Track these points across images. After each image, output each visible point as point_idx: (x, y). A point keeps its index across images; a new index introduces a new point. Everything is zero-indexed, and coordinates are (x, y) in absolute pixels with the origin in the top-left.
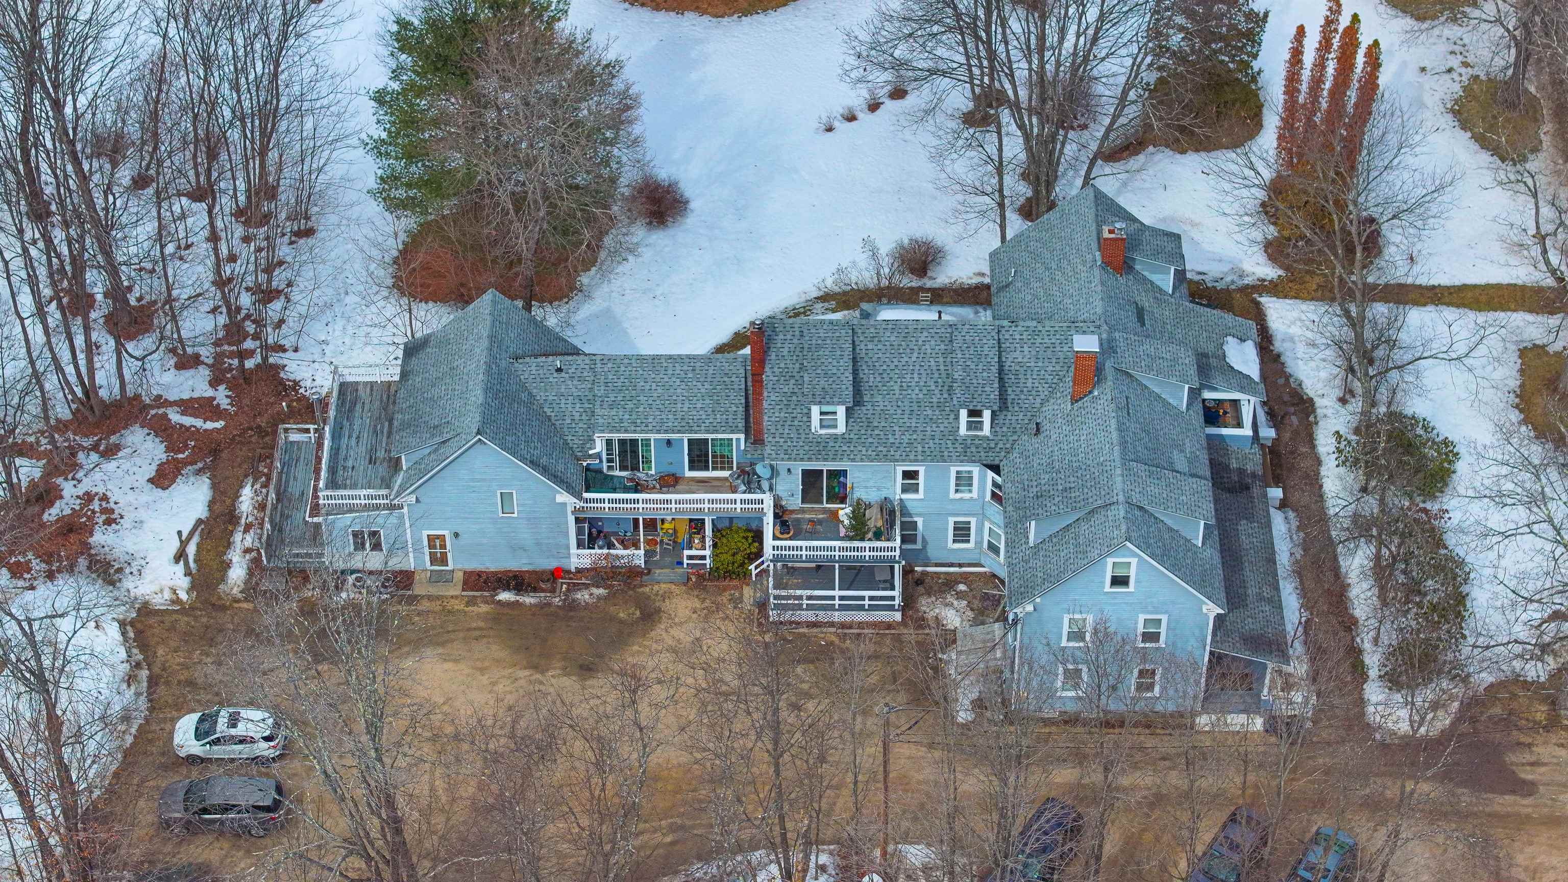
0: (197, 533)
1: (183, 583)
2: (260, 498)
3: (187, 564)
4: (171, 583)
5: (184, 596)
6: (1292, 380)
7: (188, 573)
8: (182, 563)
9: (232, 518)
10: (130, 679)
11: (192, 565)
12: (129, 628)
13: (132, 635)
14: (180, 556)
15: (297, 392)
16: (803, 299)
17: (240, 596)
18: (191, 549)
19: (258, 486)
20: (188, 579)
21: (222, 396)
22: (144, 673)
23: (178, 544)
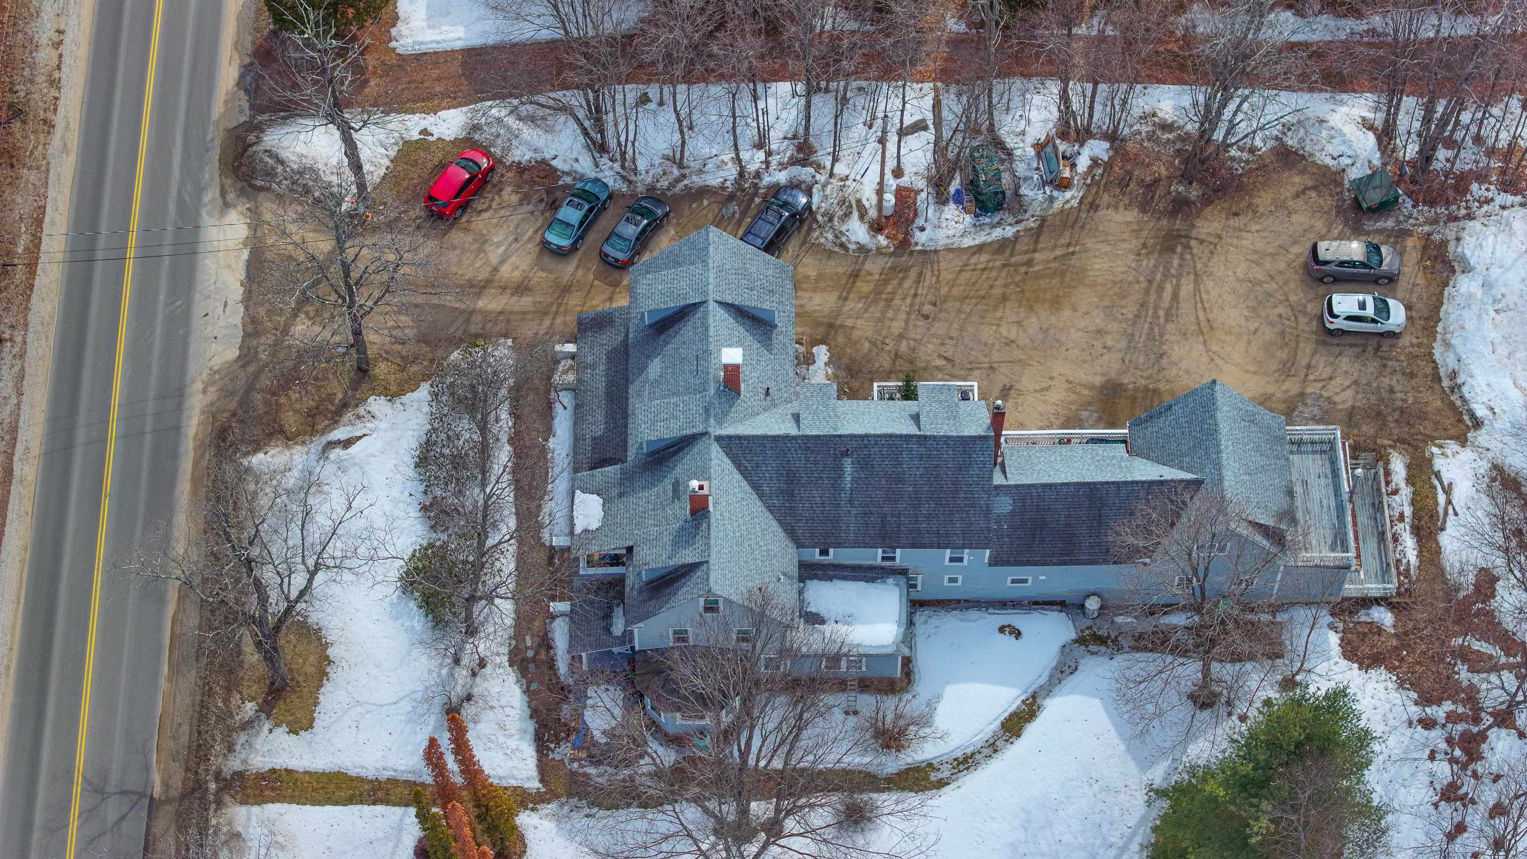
0: (1441, 515)
1: (1439, 464)
2: (1400, 548)
3: (1441, 483)
4: (1448, 460)
5: (1435, 450)
6: (524, 687)
7: (1438, 475)
8: (1446, 484)
9: (1416, 531)
10: (1454, 375)
11: (1436, 482)
12: (1470, 424)
13: (1466, 418)
14: (1448, 490)
15: (1398, 678)
16: (960, 780)
17: (1390, 451)
18: (1442, 498)
19: (1404, 561)
20: (1436, 468)
21: (1464, 674)
22: (1446, 383)
23: (1454, 502)
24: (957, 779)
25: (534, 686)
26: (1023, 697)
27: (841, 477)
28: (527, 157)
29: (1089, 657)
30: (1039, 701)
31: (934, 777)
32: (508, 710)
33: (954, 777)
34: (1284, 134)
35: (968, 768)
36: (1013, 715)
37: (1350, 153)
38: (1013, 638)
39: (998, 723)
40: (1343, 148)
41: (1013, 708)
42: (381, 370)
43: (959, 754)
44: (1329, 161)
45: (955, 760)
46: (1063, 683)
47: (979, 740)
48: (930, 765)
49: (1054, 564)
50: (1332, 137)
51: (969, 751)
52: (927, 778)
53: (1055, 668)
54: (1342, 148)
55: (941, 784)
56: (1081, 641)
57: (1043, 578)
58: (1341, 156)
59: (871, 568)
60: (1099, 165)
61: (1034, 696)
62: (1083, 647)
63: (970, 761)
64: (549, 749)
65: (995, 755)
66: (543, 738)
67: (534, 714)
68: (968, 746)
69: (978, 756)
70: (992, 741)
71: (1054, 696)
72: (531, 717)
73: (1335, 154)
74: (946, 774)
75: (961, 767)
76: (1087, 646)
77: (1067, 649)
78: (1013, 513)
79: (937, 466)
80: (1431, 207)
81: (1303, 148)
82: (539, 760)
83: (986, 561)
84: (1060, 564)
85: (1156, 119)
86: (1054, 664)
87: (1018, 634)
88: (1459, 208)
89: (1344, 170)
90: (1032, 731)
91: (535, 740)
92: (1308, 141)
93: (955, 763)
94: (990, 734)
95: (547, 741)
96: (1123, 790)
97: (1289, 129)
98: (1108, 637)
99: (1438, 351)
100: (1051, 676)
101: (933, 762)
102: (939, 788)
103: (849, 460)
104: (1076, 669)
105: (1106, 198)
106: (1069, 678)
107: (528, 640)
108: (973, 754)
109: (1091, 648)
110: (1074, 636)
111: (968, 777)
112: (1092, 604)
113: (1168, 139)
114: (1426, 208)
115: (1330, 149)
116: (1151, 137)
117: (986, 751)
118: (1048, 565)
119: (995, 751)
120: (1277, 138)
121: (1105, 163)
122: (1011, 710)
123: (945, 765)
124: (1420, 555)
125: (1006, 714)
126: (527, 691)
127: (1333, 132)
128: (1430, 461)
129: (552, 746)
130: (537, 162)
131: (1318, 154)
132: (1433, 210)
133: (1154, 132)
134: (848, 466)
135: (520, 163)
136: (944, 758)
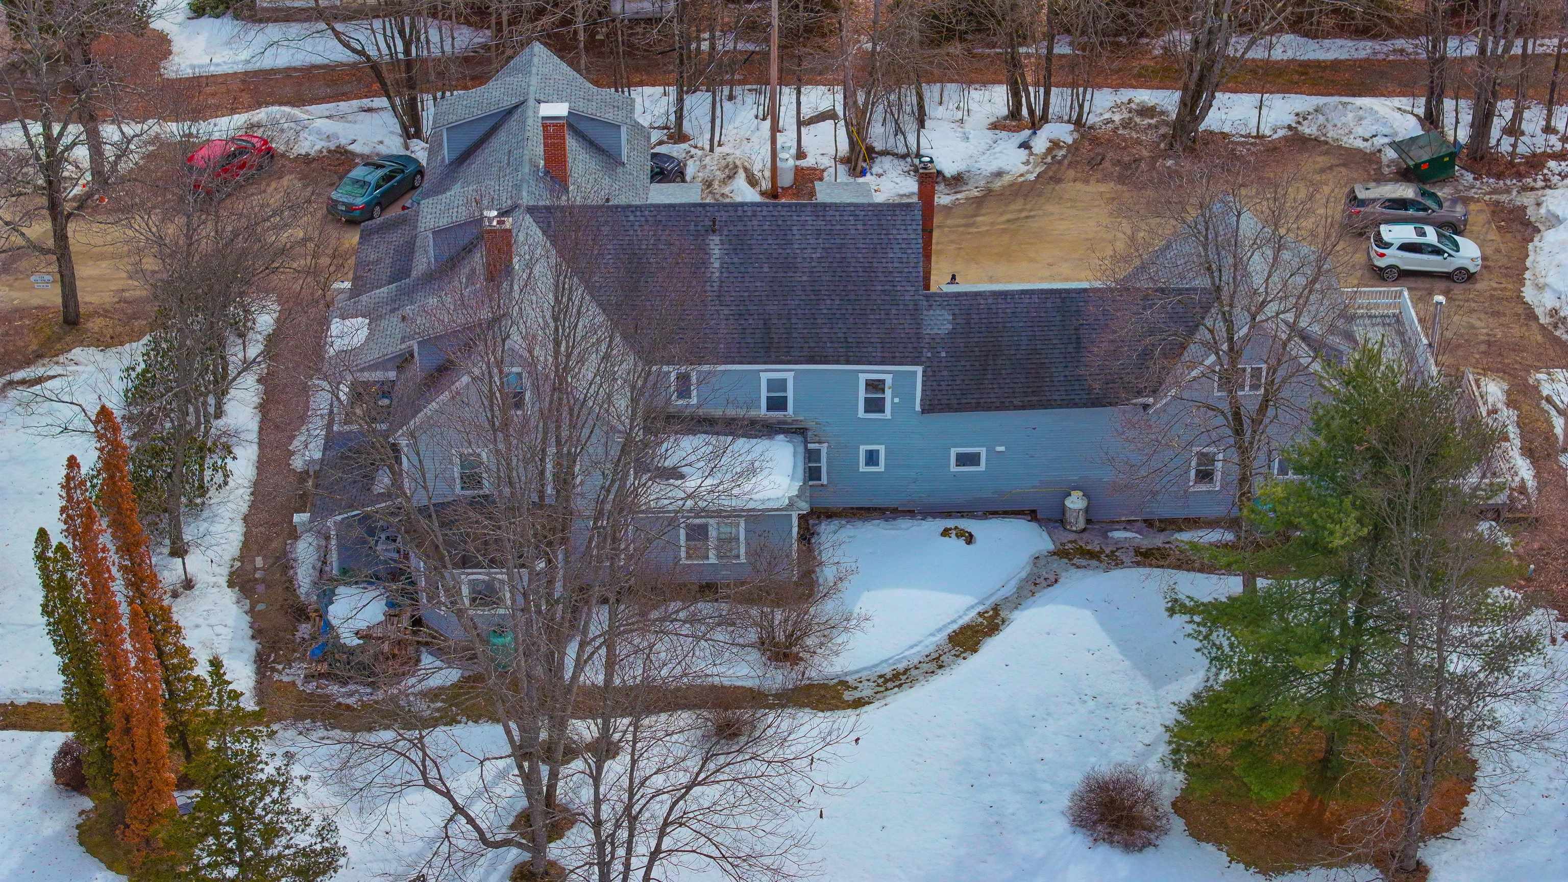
1: (1548, 389)
2: (1509, 467)
3: (1556, 407)
4: (1559, 386)
5: (1541, 377)
7: (1548, 399)
9: (1528, 451)
10: (1554, 312)
11: (1547, 405)
16: (888, 698)
17: (1481, 377)
18: (1558, 421)
19: (1518, 479)
22: (1544, 319)
24: (884, 697)
25: (261, 607)
26: (981, 608)
27: (705, 263)
28: (318, 147)
29: (1073, 570)
30: (1003, 614)
31: (848, 696)
32: (219, 629)
33: (878, 696)
34: (1299, 123)
35: (900, 686)
36: (964, 629)
37: (1386, 131)
38: (962, 542)
39: (944, 634)
40: (1373, 129)
41: (966, 620)
42: (95, 325)
43: (887, 670)
44: (1359, 144)
45: (880, 677)
46: (1037, 595)
47: (915, 655)
48: (844, 684)
49: (1016, 408)
50: (1361, 119)
51: (901, 667)
52: (839, 696)
53: (1026, 580)
54: (1375, 127)
55: (859, 703)
56: (1061, 553)
57: (1002, 449)
58: (1375, 136)
59: (753, 422)
60: (1061, 148)
61: (996, 609)
62: (1066, 561)
63: (903, 677)
64: (273, 670)
65: (940, 672)
66: (266, 661)
67: (257, 633)
68: (899, 661)
69: (914, 672)
70: (934, 656)
71: (1026, 609)
72: (253, 637)
73: (1367, 136)
74: (865, 693)
75: (890, 685)
76: (1070, 560)
77: (1042, 562)
78: (952, 334)
79: (841, 247)
80: (1499, 179)
81: (1325, 135)
82: (259, 682)
83: (918, 408)
84: (1023, 408)
85: (1133, 106)
86: (1023, 575)
87: (970, 539)
88: (1535, 180)
89: (1380, 151)
90: (992, 647)
91: (255, 662)
92: (1329, 126)
93: (881, 681)
94: (932, 648)
95: (273, 662)
96: (1135, 707)
97: (1305, 119)
98: (1102, 551)
99: (1529, 294)
100: (1020, 588)
101: (848, 679)
102: (856, 708)
103: (717, 239)
104: (1056, 581)
105: (1071, 173)
106: (1046, 591)
107: (259, 562)
108: (906, 671)
109: (1075, 561)
110: (1051, 547)
111: (900, 695)
112: (1075, 502)
113: (1150, 125)
114: (1491, 180)
115: (1360, 131)
116: (1126, 124)
117: (925, 667)
118: (1007, 409)
119: (940, 667)
120: (1290, 127)
121: (1069, 146)
122: (961, 622)
123: (866, 683)
124: (1537, 476)
125: (955, 627)
126: (251, 612)
127: (1361, 112)
128: (1536, 388)
129: (280, 667)
130: (329, 151)
131: (1345, 139)
132: (1501, 182)
133: (1130, 119)
134: (715, 246)
135: (308, 155)
136: (864, 674)
